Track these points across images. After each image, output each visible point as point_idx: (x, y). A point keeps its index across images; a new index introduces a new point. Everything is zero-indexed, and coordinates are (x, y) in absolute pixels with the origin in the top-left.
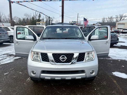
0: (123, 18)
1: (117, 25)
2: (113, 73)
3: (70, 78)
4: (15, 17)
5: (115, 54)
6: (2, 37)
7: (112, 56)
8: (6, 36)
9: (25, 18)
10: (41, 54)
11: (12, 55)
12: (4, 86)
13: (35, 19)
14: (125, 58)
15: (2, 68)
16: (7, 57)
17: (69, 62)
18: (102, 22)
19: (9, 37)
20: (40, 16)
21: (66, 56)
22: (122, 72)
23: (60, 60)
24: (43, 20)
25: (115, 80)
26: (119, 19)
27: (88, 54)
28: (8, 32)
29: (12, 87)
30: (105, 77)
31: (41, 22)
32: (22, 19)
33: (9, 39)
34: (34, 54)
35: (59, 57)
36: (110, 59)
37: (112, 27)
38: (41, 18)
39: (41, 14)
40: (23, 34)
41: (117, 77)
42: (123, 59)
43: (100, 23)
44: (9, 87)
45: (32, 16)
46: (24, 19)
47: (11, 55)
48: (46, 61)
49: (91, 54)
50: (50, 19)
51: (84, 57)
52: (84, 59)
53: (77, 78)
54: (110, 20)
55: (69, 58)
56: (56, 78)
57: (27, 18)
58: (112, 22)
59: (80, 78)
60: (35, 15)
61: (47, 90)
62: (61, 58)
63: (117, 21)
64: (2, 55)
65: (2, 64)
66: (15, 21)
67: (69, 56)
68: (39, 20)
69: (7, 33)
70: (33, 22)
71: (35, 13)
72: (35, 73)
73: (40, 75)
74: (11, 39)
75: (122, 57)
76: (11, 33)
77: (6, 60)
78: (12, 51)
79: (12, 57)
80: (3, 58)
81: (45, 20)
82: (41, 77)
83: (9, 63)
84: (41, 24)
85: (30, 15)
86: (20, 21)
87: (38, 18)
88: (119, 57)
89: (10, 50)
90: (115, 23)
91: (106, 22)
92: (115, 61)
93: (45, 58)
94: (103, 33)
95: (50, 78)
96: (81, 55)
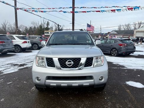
0: (142, 26)
1: (135, 32)
2: (126, 82)
3: (77, 85)
4: (21, 26)
5: (131, 63)
6: (6, 46)
7: (127, 65)
8: (11, 45)
9: (33, 26)
10: (46, 59)
11: (17, 64)
12: (7, 95)
13: (43, 27)
14: (142, 67)
15: (6, 77)
16: (12, 67)
17: (76, 68)
18: (118, 30)
19: (14, 46)
20: (48, 24)
21: (73, 61)
22: (136, 81)
23: (66, 65)
24: (52, 28)
25: (129, 90)
26: (137, 26)
27: (97, 58)
28: (13, 40)
29: (15, 96)
30: (118, 87)
31: (49, 30)
32: (28, 28)
33: (14, 49)
34: (39, 59)
35: (65, 62)
36: (125, 68)
37: (129, 36)
38: (49, 27)
39: (49, 21)
40: (29, 43)
41: (131, 86)
42: (140, 68)
43: (115, 31)
44: (12, 96)
45: (40, 24)
46: (31, 27)
47: (15, 65)
48: (52, 66)
49: (100, 59)
50: (59, 27)
51: (92, 62)
52: (92, 64)
53: (84, 84)
54: (128, 28)
55: (76, 63)
56: (62, 85)
57: (34, 26)
58: (130, 29)
59: (88, 84)
60: (43, 23)
61: (53, 98)
62: (67, 63)
63: (135, 28)
64: (5, 65)
65: (5, 73)
66: (21, 30)
67: (76, 61)
68: (47, 29)
69: (12, 42)
70: (40, 30)
71: (44, 21)
72: (40, 80)
73: (45, 81)
74: (16, 48)
75: (138, 67)
76: (16, 41)
77: (9, 69)
78: (17, 60)
79: (16, 67)
80: (6, 68)
81: (54, 29)
82: (46, 83)
83: (13, 72)
84: (49, 33)
85: (37, 23)
86: (27, 30)
87: (46, 27)
88: (135, 67)
89: (15, 60)
90: (132, 30)
91: (123, 29)
92: (130, 71)
93: (50, 63)
94: (117, 41)
95: (55, 85)
96: (89, 60)
